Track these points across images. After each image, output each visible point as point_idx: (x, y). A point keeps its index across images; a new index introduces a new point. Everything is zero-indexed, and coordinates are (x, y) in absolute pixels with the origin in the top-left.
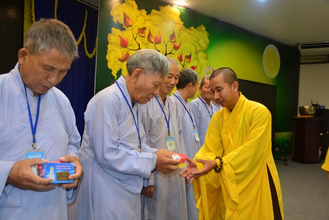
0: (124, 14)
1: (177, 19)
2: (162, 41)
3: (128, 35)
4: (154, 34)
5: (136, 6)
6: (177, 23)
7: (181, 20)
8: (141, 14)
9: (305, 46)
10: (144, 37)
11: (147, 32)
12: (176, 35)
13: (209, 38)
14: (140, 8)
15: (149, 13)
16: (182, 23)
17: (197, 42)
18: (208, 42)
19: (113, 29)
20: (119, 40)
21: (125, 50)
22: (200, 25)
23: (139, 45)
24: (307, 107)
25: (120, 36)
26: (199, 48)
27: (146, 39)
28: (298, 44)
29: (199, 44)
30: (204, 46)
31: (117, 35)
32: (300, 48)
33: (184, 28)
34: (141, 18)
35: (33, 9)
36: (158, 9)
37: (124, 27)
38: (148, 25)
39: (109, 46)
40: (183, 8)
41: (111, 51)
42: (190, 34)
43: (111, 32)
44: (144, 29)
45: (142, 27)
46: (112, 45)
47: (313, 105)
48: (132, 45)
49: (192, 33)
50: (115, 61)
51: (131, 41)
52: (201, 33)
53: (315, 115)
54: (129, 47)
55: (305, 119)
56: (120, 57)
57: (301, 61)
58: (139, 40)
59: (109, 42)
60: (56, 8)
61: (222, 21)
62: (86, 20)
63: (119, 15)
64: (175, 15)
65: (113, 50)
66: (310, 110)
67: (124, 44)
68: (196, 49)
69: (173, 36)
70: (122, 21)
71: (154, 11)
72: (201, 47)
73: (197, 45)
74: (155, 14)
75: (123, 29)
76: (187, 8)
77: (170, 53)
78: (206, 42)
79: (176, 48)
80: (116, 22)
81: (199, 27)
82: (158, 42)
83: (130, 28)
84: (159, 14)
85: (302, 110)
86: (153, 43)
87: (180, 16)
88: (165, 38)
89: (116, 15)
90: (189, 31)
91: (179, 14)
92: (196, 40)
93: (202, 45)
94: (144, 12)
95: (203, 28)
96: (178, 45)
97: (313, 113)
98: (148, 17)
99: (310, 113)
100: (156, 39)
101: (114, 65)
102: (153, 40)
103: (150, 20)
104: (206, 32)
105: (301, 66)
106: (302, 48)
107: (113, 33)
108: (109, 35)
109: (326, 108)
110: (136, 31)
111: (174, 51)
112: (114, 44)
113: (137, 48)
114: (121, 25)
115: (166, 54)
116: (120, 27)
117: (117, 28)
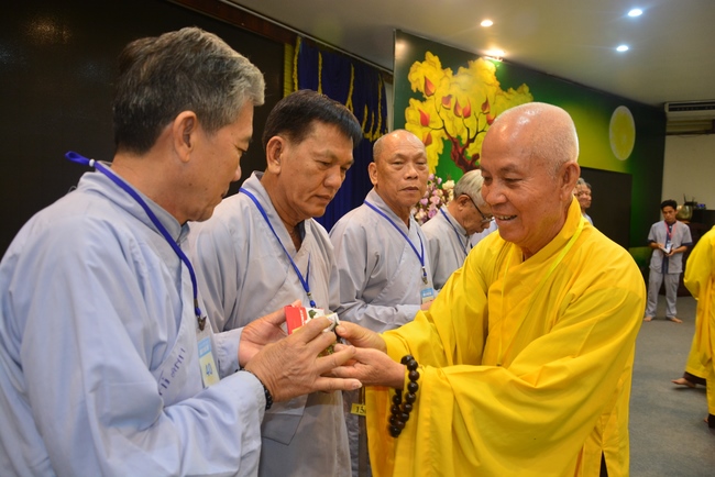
0: (425, 78)
1: (491, 78)
2: (472, 114)
3: (429, 107)
4: (463, 105)
5: (439, 64)
6: (491, 85)
7: (498, 79)
8: (446, 76)
9: (675, 107)
10: (450, 109)
11: (453, 101)
12: (490, 102)
14: (444, 67)
15: (455, 73)
16: (498, 83)
19: (412, 101)
20: (419, 116)
21: (426, 130)
22: (521, 84)
23: (443, 121)
25: (420, 111)
27: (451, 112)
28: (664, 104)
31: (416, 108)
32: (667, 110)
33: (501, 91)
34: (445, 81)
36: (467, 66)
37: (425, 96)
38: (455, 91)
40: (498, 60)
42: (508, 99)
43: (409, 105)
44: (450, 96)
45: (446, 95)
46: (410, 122)
47: (687, 204)
48: (434, 122)
49: (511, 97)
51: (433, 117)
52: (523, 97)
53: (691, 220)
54: (432, 126)
57: (668, 130)
58: (443, 114)
59: (407, 119)
60: (320, 68)
63: (418, 79)
64: (489, 72)
66: (683, 211)
67: (425, 121)
69: (485, 105)
70: (422, 89)
71: (462, 69)
74: (464, 74)
75: (423, 100)
76: (505, 60)
80: (415, 91)
81: (521, 88)
82: (467, 115)
83: (432, 97)
84: (467, 74)
86: (461, 117)
87: (496, 74)
88: (476, 108)
89: (414, 80)
90: (508, 96)
91: (494, 70)
94: (449, 72)
95: (526, 88)
96: (492, 117)
97: (688, 216)
98: (454, 79)
99: (684, 217)
100: (464, 110)
102: (460, 113)
103: (456, 83)
104: (530, 95)
105: (668, 138)
106: (670, 110)
107: (411, 107)
108: (407, 109)
109: (709, 208)
110: (439, 100)
112: (413, 122)
113: (441, 126)
114: (422, 94)
115: (477, 133)
116: (420, 97)
117: (416, 98)
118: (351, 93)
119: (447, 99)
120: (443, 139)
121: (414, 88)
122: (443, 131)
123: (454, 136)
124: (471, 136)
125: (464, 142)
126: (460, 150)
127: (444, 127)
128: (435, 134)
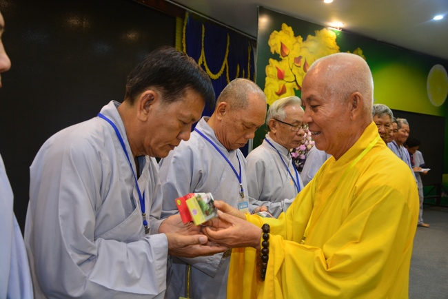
0: (281, 43)
1: (333, 43)
3: (285, 65)
4: (310, 63)
5: (292, 33)
6: (333, 49)
7: (338, 44)
8: (297, 42)
10: (300, 67)
11: (303, 61)
14: (296, 35)
15: (304, 39)
16: (338, 47)
19: (271, 60)
20: (276, 71)
21: (282, 82)
22: (356, 48)
23: (295, 76)
25: (277, 68)
27: (301, 69)
31: (274, 66)
34: (297, 46)
35: (184, 39)
36: (314, 34)
37: (281, 57)
38: (304, 53)
39: (267, 79)
40: (339, 30)
41: (268, 85)
43: (268, 64)
44: (300, 57)
45: (297, 56)
46: (270, 77)
48: (288, 76)
50: (272, 95)
51: (287, 72)
54: (286, 79)
56: (277, 91)
58: (295, 71)
59: (267, 74)
60: (203, 36)
61: (380, 42)
62: (228, 45)
63: (276, 44)
64: (331, 39)
65: (270, 83)
67: (281, 76)
70: (279, 51)
71: (310, 37)
74: (312, 40)
75: (279, 60)
76: (344, 30)
80: (273, 53)
81: (356, 51)
83: (286, 58)
84: (314, 40)
87: (336, 40)
89: (273, 44)
91: (335, 37)
94: (300, 39)
95: (360, 51)
98: (304, 44)
103: (306, 47)
107: (270, 65)
108: (267, 66)
110: (292, 60)
112: (272, 76)
113: (293, 79)
114: (279, 55)
116: (277, 57)
117: (274, 59)
118: (227, 55)
119: (298, 60)
120: (294, 89)
121: (272, 50)
122: (294, 83)
127: (295, 81)
128: (288, 85)
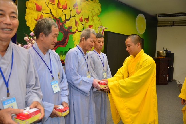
2: (68, 8)
3: (42, 2)
4: (62, 3)
9: (161, 16)
10: (54, 5)
11: (56, 1)
12: (78, 4)
13: (101, 7)
17: (93, 10)
18: (100, 10)
20: (35, 6)
21: (40, 13)
23: (50, 10)
24: (161, 52)
25: (35, 3)
26: (94, 14)
27: (56, 6)
29: (95, 11)
30: (98, 12)
31: (33, 2)
39: (27, 10)
41: (29, 14)
42: (88, 4)
46: (29, 9)
47: (164, 50)
48: (45, 10)
49: (90, 3)
50: (32, 21)
51: (44, 7)
52: (96, 4)
53: (166, 56)
54: (43, 11)
55: (160, 59)
56: (36, 18)
58: (50, 6)
59: (27, 7)
65: (30, 13)
66: (163, 54)
67: (39, 9)
68: (92, 14)
69: (75, 5)
72: (96, 13)
73: (93, 11)
77: (74, 16)
78: (99, 10)
79: (78, 13)
82: (65, 8)
85: (159, 53)
86: (61, 9)
88: (70, 6)
90: (88, 2)
92: (93, 8)
93: (96, 12)
95: (97, 1)
96: (79, 11)
97: (164, 55)
99: (163, 55)
100: (63, 6)
101: (31, 23)
102: (61, 7)
104: (99, 3)
106: (159, 17)
107: (30, 1)
108: (27, 2)
111: (76, 15)
112: (31, 9)
115: (71, 17)
122: (50, 14)
123: (58, 17)
124: (67, 18)
125: (63, 20)
126: (61, 24)
127: (51, 13)
